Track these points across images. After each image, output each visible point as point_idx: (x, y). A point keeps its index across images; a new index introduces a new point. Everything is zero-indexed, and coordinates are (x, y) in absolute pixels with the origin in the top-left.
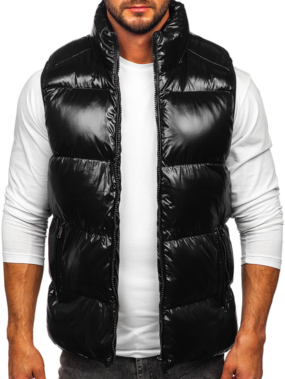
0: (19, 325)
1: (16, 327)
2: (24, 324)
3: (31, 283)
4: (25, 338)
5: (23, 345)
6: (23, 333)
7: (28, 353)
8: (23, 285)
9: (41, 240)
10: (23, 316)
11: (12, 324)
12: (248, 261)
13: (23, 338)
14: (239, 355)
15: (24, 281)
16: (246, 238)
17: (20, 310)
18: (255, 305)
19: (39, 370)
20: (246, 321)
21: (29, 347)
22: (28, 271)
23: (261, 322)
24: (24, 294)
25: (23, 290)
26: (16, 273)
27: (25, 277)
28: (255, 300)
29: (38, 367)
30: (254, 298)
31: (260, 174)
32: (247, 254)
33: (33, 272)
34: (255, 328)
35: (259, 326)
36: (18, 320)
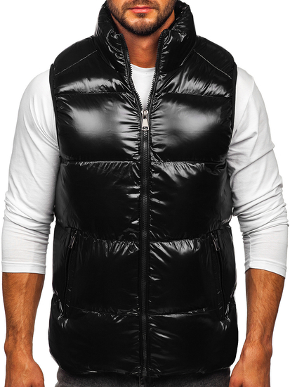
0: (18, 338)
1: (15, 341)
2: (23, 336)
3: (32, 293)
4: (24, 351)
5: (22, 359)
6: (22, 346)
7: (27, 367)
8: (23, 296)
9: (44, 247)
10: (23, 328)
11: (11, 338)
12: (252, 265)
13: (22, 352)
14: (245, 369)
15: (24, 291)
16: (250, 240)
17: (20, 322)
18: (261, 315)
19: (39, 385)
20: (252, 332)
21: (28, 360)
22: (29, 280)
23: (268, 333)
24: (24, 305)
25: (22, 301)
26: (16, 283)
27: (26, 287)
28: (261, 308)
29: (37, 381)
30: (259, 306)
31: (265, 172)
32: (252, 257)
33: (34, 281)
34: (261, 339)
35: (266, 337)
36: (17, 333)
